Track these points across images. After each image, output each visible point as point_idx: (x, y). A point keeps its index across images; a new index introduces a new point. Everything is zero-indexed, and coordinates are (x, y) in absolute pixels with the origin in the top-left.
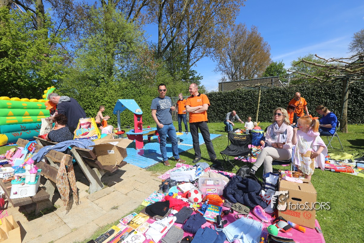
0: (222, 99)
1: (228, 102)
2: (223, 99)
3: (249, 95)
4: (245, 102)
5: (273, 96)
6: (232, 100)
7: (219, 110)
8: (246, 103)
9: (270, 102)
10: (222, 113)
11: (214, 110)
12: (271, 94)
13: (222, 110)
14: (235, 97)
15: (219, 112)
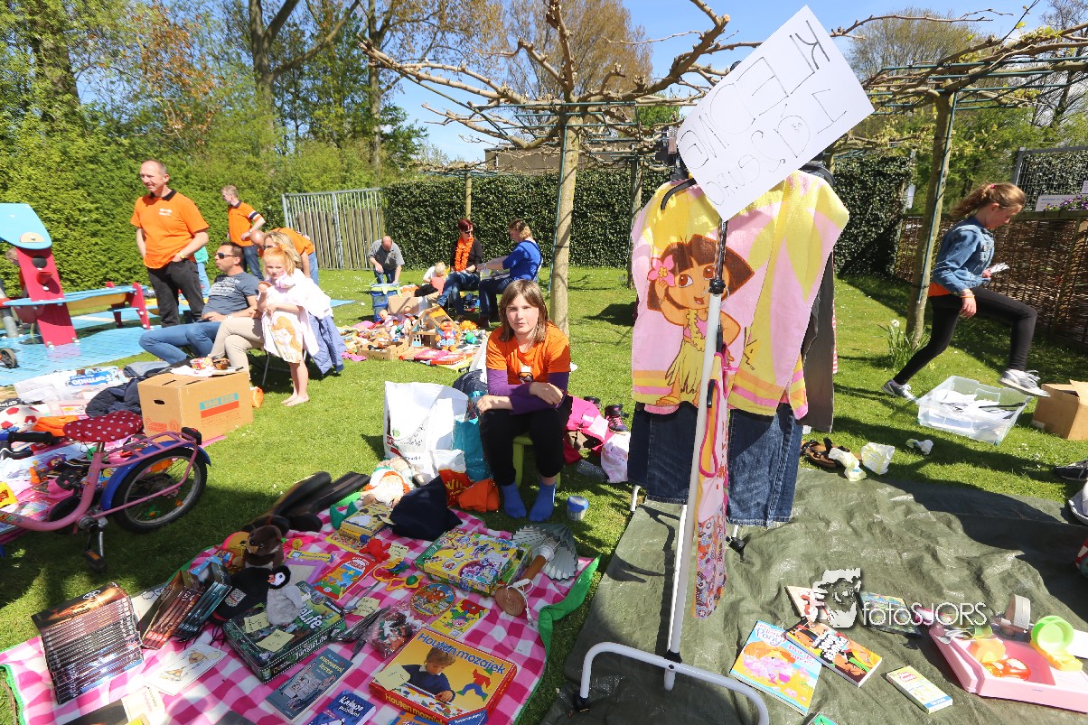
0: (424, 201)
1: (441, 212)
2: (427, 201)
3: (492, 193)
4: (484, 212)
5: (548, 195)
6: (451, 205)
7: (420, 233)
8: (487, 213)
9: (541, 212)
10: (428, 242)
11: (407, 235)
12: (545, 190)
13: (426, 234)
14: (458, 197)
15: (421, 239)
